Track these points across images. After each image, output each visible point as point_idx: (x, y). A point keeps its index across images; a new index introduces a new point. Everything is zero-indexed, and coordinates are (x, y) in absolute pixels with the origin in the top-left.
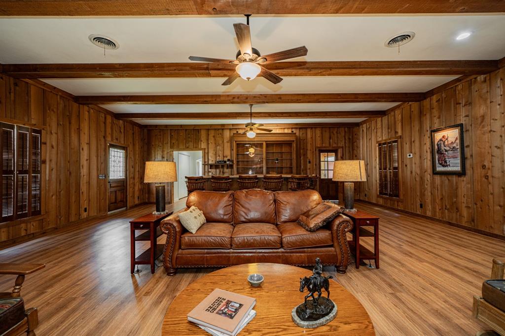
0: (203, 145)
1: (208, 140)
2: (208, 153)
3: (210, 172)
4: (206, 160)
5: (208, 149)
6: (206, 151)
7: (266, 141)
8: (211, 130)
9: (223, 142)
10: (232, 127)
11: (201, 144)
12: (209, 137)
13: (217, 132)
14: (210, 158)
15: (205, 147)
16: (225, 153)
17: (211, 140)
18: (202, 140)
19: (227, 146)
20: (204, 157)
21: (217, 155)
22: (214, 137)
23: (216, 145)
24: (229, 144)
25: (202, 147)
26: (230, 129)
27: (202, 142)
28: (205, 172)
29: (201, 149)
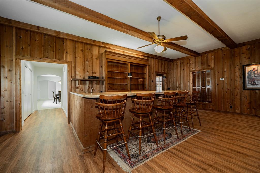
0: (69, 58)
1: (75, 53)
2: (75, 67)
3: (77, 88)
4: (73, 75)
5: (75, 63)
6: (73, 65)
7: (131, 63)
8: (79, 44)
9: (92, 58)
10: (101, 45)
11: (66, 56)
12: (77, 50)
13: (86, 47)
14: (77, 73)
15: (71, 60)
16: (94, 69)
17: (79, 54)
18: (68, 52)
19: (96, 62)
20: (70, 71)
21: (86, 71)
22: (82, 51)
23: (85, 59)
24: (98, 61)
25: (68, 60)
26: (99, 46)
27: (68, 55)
28: (71, 88)
29: (66, 62)
